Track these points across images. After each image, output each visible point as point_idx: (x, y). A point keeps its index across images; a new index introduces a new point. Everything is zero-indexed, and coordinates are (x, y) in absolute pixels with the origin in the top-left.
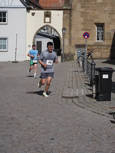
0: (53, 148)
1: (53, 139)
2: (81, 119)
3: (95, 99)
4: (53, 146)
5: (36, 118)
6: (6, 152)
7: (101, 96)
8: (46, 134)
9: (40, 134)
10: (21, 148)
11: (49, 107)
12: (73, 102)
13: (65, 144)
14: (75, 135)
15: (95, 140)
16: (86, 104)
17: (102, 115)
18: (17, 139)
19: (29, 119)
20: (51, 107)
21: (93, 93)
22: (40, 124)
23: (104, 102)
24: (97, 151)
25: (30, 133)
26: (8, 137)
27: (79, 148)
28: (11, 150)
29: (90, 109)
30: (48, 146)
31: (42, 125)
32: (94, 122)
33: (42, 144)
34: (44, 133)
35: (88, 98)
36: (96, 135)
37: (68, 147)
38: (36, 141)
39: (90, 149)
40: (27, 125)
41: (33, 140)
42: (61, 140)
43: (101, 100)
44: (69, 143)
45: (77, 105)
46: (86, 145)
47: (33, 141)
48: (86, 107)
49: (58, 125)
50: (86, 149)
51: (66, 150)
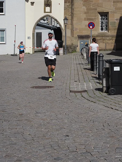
0: (69, 145)
1: (68, 136)
2: (94, 114)
3: (105, 92)
4: (69, 143)
5: (47, 114)
6: (20, 150)
7: (113, 90)
8: (59, 130)
9: (54, 131)
10: (35, 146)
11: (58, 102)
12: (82, 96)
13: (81, 141)
14: (91, 131)
15: (113, 137)
16: (97, 98)
17: (115, 109)
18: (30, 136)
19: (39, 115)
20: (60, 102)
21: (103, 87)
22: (52, 120)
23: (115, 96)
24: (117, 147)
25: (42, 130)
26: (20, 134)
27: (97, 145)
28: (25, 148)
29: (103, 103)
30: (63, 143)
31: (53, 121)
32: (108, 117)
33: (57, 142)
34: (57, 130)
35: (98, 93)
36: (113, 130)
37: (85, 144)
38: (50, 138)
39: (109, 146)
40: (37, 121)
41: (47, 137)
42: (76, 137)
43: (113, 94)
44: (86, 140)
45: (87, 99)
46: (104, 142)
47: (47, 139)
48: (97, 102)
49: (71, 121)
50: (105, 146)
51: (84, 147)
